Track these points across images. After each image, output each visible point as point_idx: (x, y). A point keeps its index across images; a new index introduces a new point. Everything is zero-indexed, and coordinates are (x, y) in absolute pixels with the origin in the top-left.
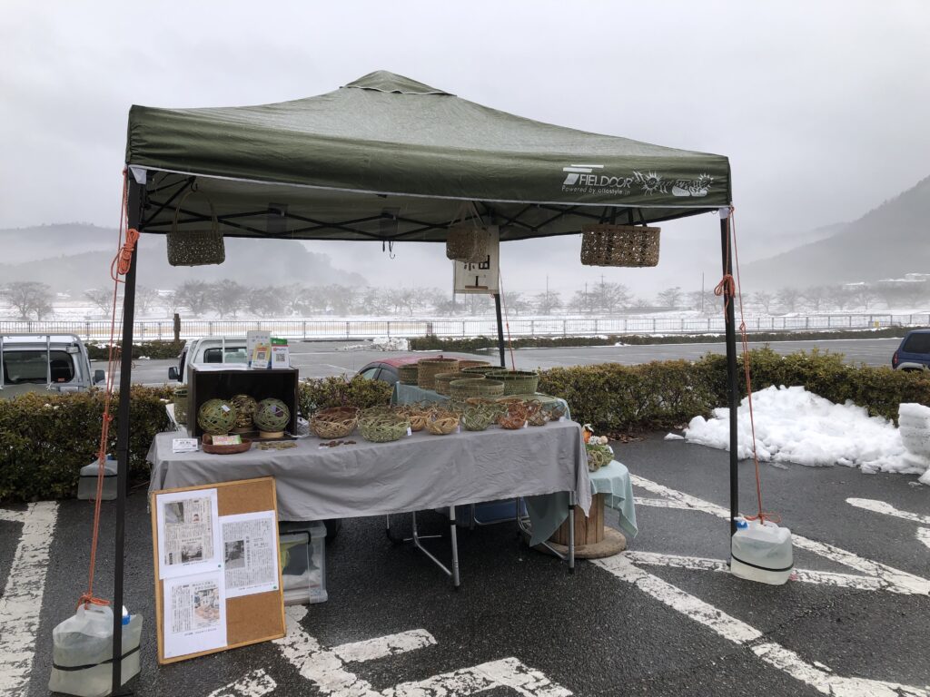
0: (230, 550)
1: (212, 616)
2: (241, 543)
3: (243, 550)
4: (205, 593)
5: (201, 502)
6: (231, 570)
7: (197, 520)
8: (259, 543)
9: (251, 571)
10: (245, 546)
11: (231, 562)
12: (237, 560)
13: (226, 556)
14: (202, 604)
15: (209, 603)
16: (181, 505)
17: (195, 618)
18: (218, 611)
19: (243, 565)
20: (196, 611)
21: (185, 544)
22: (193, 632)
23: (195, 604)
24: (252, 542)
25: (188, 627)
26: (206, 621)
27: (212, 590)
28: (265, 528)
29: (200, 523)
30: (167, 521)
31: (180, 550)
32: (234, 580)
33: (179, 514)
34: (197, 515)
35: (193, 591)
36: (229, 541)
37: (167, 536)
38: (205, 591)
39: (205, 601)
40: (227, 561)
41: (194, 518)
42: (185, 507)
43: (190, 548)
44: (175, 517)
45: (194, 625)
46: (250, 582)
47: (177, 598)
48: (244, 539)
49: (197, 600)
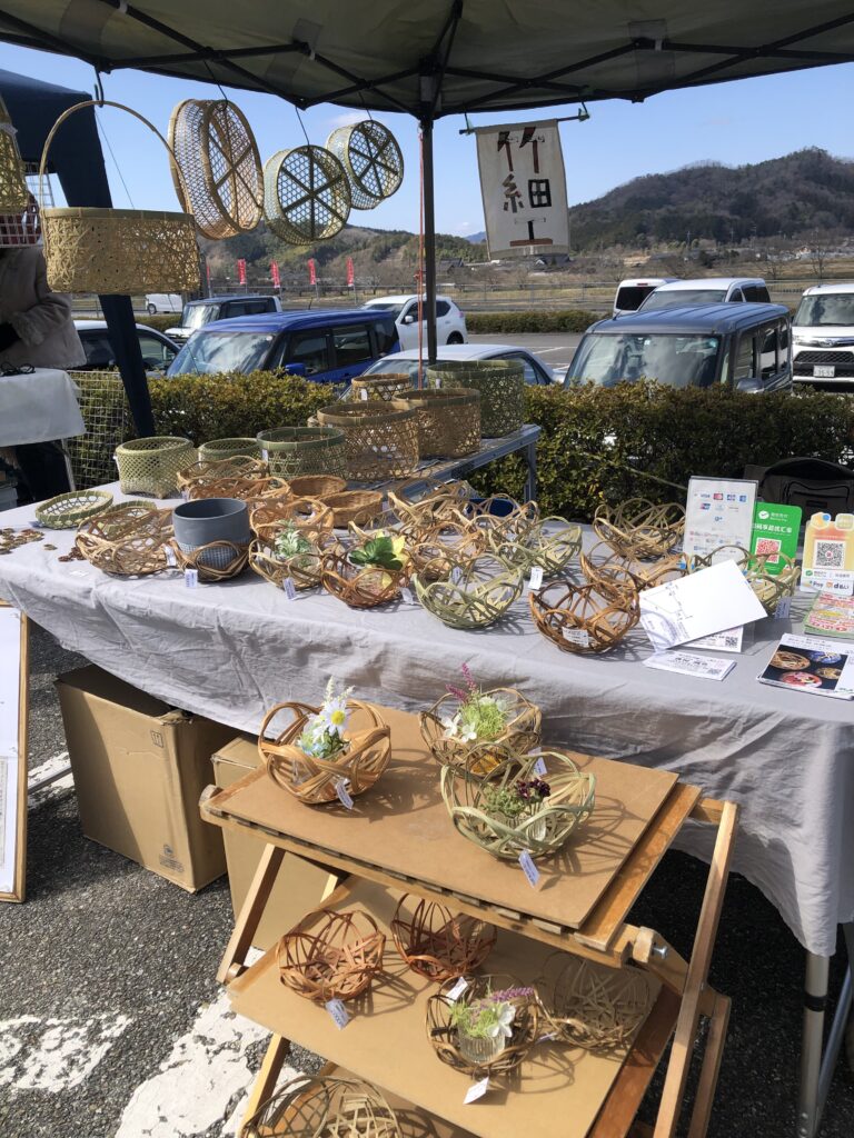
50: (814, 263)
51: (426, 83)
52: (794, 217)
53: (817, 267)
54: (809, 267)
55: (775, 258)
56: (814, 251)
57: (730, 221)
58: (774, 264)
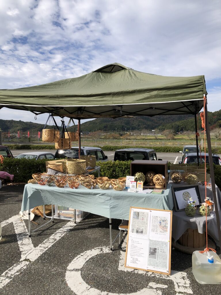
0: (152, 251)
1: (165, 230)
2: (155, 249)
3: (156, 252)
4: (163, 221)
5: (145, 214)
6: (151, 259)
7: (143, 219)
8: (162, 251)
9: (158, 261)
10: (157, 251)
11: (151, 255)
12: (153, 255)
13: (150, 253)
14: (162, 225)
15: (164, 225)
16: (138, 213)
17: (159, 229)
18: (167, 229)
19: (156, 258)
20: (160, 227)
21: (138, 227)
22: (158, 233)
23: (159, 224)
24: (160, 250)
25: (157, 231)
26: (163, 231)
27: (166, 221)
28: (165, 246)
29: (144, 221)
30: (134, 217)
31: (136, 229)
32: (152, 263)
33: (137, 216)
34: (143, 218)
35: (159, 219)
36: (151, 247)
37: (133, 222)
38: (163, 220)
39: (163, 224)
40: (150, 255)
41: (142, 219)
42: (140, 214)
43: (139, 229)
44: (136, 217)
45: (159, 231)
46: (157, 266)
47: (154, 220)
48: (157, 248)
49: (160, 223)
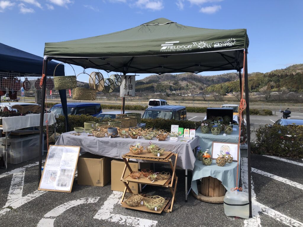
1: (54, 180)
15: (54, 177)
27: (56, 173)
45: (49, 181)
50: (192, 97)
51: (125, 68)
52: (187, 86)
53: (193, 98)
54: (191, 98)
55: (183, 95)
56: (192, 94)
57: (173, 86)
58: (183, 97)
